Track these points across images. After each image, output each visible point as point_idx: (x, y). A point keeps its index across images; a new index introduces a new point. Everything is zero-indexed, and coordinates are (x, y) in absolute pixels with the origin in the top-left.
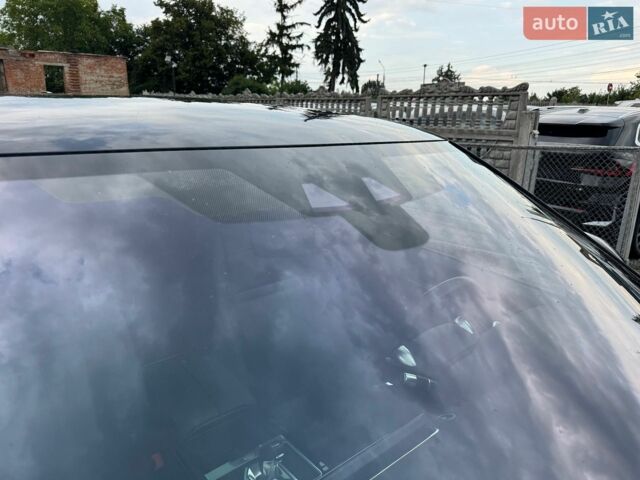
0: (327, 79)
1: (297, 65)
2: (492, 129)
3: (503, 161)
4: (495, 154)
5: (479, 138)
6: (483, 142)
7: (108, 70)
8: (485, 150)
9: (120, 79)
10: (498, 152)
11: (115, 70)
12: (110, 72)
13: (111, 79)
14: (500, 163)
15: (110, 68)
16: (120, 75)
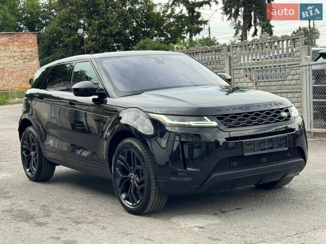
0: (237, 33)
2: (290, 59)
3: (297, 76)
4: (293, 72)
5: (284, 64)
6: (286, 66)
7: (21, 45)
8: (288, 70)
9: (31, 53)
10: (294, 71)
11: (27, 45)
12: (22, 48)
13: (23, 53)
14: (296, 77)
15: (22, 44)
16: (31, 49)
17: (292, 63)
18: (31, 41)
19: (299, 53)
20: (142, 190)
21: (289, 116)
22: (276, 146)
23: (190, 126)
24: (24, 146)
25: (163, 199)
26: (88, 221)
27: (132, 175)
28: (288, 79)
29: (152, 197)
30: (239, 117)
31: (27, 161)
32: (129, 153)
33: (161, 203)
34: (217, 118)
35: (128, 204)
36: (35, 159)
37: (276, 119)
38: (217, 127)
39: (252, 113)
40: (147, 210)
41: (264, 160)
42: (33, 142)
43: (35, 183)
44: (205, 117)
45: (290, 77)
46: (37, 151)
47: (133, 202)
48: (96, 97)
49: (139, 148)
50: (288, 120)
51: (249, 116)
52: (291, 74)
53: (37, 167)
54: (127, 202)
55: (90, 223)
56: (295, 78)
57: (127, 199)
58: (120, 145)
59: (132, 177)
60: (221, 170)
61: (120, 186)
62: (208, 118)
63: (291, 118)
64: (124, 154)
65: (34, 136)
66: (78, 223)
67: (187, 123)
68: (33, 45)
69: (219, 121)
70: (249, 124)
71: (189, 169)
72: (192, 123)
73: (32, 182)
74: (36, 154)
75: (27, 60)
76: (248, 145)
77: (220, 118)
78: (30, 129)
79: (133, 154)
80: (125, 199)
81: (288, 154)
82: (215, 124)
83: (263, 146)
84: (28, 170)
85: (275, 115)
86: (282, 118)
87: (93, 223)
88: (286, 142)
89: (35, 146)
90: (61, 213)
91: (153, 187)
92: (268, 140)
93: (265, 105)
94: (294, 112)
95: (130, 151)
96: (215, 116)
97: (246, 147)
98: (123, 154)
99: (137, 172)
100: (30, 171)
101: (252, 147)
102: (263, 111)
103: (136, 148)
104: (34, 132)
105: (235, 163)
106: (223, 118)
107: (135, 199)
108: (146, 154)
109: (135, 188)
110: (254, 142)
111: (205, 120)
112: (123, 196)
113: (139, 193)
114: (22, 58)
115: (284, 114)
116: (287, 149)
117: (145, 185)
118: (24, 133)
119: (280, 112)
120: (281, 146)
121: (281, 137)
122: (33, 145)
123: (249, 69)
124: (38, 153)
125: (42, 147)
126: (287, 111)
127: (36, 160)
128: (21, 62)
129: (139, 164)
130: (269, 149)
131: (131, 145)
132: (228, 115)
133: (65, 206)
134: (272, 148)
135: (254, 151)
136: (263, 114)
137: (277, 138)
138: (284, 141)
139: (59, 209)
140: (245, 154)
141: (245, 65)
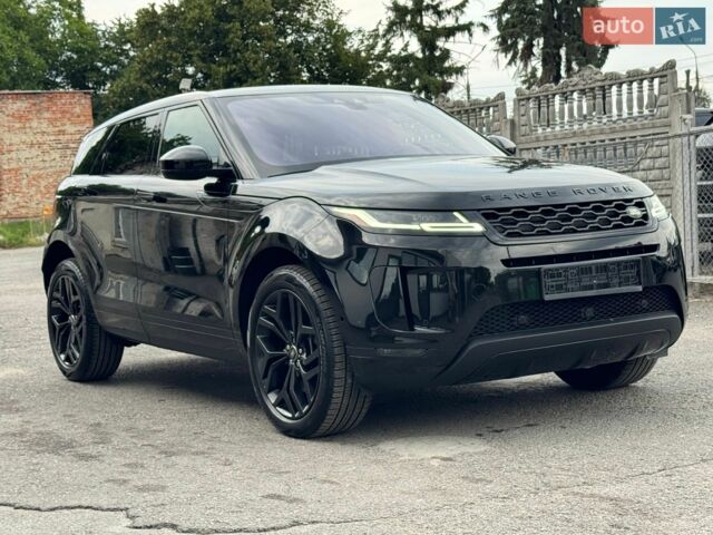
1: (459, 71)
2: (646, 122)
3: (663, 159)
4: (653, 151)
5: (631, 135)
6: (638, 138)
7: (56, 119)
8: (641, 148)
9: (78, 137)
10: (655, 148)
11: (69, 119)
12: (59, 124)
13: (61, 137)
14: (659, 163)
15: (59, 115)
16: (80, 128)
17: (651, 131)
18: (77, 110)
19: (666, 109)
20: (313, 381)
21: (645, 217)
22: (616, 281)
23: (422, 234)
24: (55, 303)
25: (361, 400)
26: (193, 450)
27: (292, 349)
28: (641, 167)
29: (337, 395)
30: (533, 214)
31: (60, 338)
32: (285, 299)
33: (357, 411)
34: (484, 215)
35: (283, 415)
36: (78, 330)
37: (616, 221)
38: (482, 235)
39: (563, 206)
40: (325, 426)
41: (590, 312)
42: (75, 294)
43: (77, 384)
44: (456, 214)
45: (647, 162)
46: (82, 311)
47: (294, 409)
48: (213, 180)
49: (307, 285)
50: (643, 224)
51: (555, 213)
52: (649, 155)
53: (82, 347)
54: (281, 410)
55: (197, 453)
56: (657, 165)
57: (280, 403)
58: (265, 283)
59: (292, 353)
60: (491, 333)
61: (265, 376)
62: (464, 215)
63: (650, 222)
64: (275, 303)
65: (75, 278)
66: (168, 454)
67: (415, 227)
68: (82, 118)
69: (487, 222)
70: (555, 230)
71: (419, 329)
72: (427, 227)
73: (71, 383)
74: (80, 320)
75: (69, 152)
76: (552, 276)
77: (489, 217)
78: (69, 264)
79: (295, 300)
80: (275, 405)
81: (644, 301)
82: (477, 228)
83: (586, 281)
84: (63, 357)
85: (614, 212)
86: (629, 219)
87: (203, 453)
88: (638, 273)
89: (77, 302)
90: (132, 437)
91: (338, 373)
92: (597, 268)
93: (591, 191)
94: (657, 209)
95: (287, 294)
96: (479, 210)
97: (548, 281)
98: (273, 304)
99: (304, 342)
100: (68, 359)
101: (561, 280)
102: (587, 204)
103: (302, 286)
104: (77, 271)
105: (523, 318)
106: (497, 217)
107: (299, 403)
108: (323, 299)
109: (299, 379)
110: (566, 269)
111: (455, 219)
112: (272, 398)
113: (307, 388)
114: (60, 146)
115: (634, 212)
116: (640, 288)
117: (321, 369)
118: (54, 274)
119: (624, 207)
120: (626, 281)
121: (626, 262)
122: (73, 298)
123: (556, 147)
124: (84, 317)
125: (93, 302)
126: (640, 205)
127: (81, 333)
128: (57, 156)
129: (307, 321)
130: (600, 286)
131: (291, 280)
132: (508, 209)
133: (142, 425)
134: (606, 286)
135: (567, 290)
136: (587, 210)
137: (619, 263)
138: (634, 271)
139: (128, 430)
140: (547, 298)
141: (546, 139)
